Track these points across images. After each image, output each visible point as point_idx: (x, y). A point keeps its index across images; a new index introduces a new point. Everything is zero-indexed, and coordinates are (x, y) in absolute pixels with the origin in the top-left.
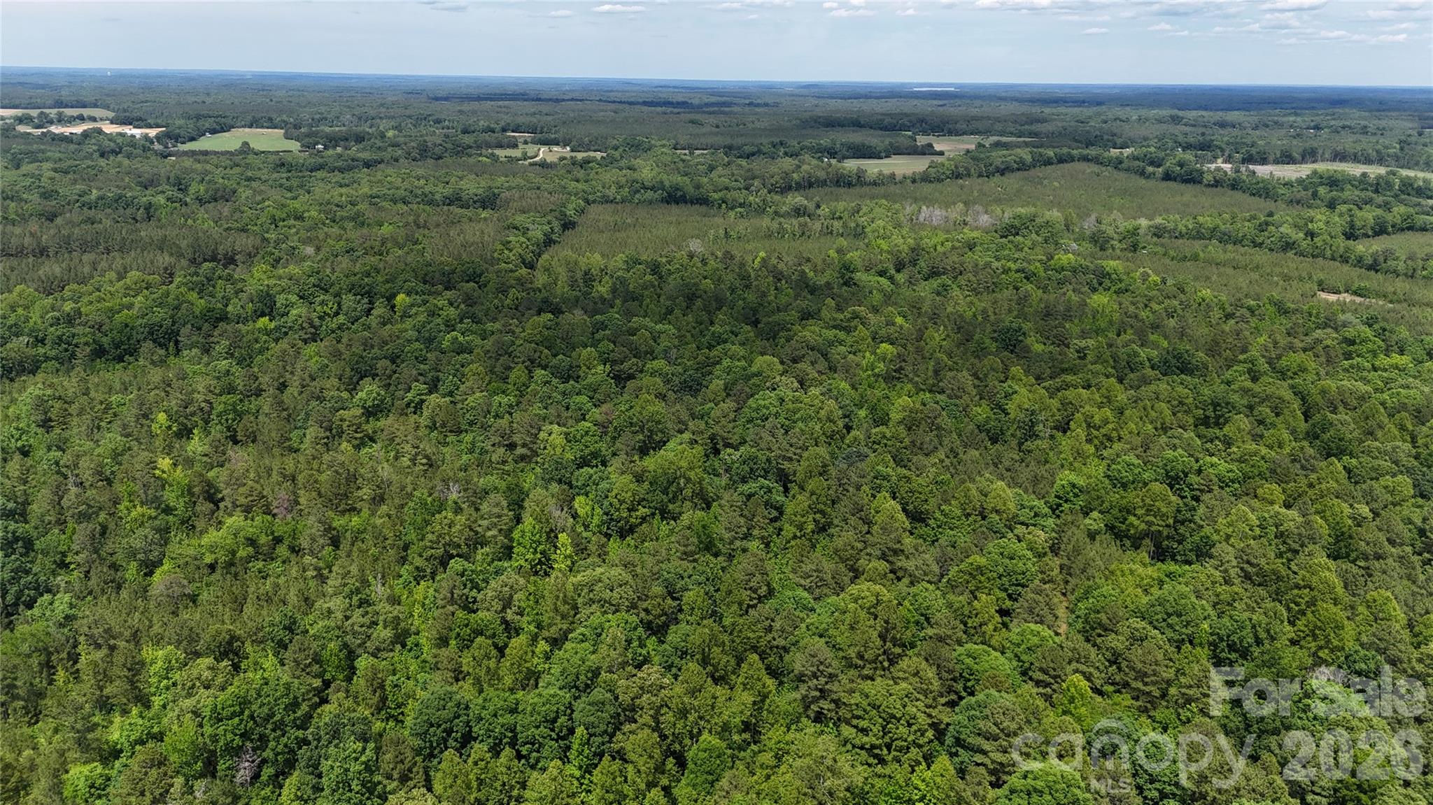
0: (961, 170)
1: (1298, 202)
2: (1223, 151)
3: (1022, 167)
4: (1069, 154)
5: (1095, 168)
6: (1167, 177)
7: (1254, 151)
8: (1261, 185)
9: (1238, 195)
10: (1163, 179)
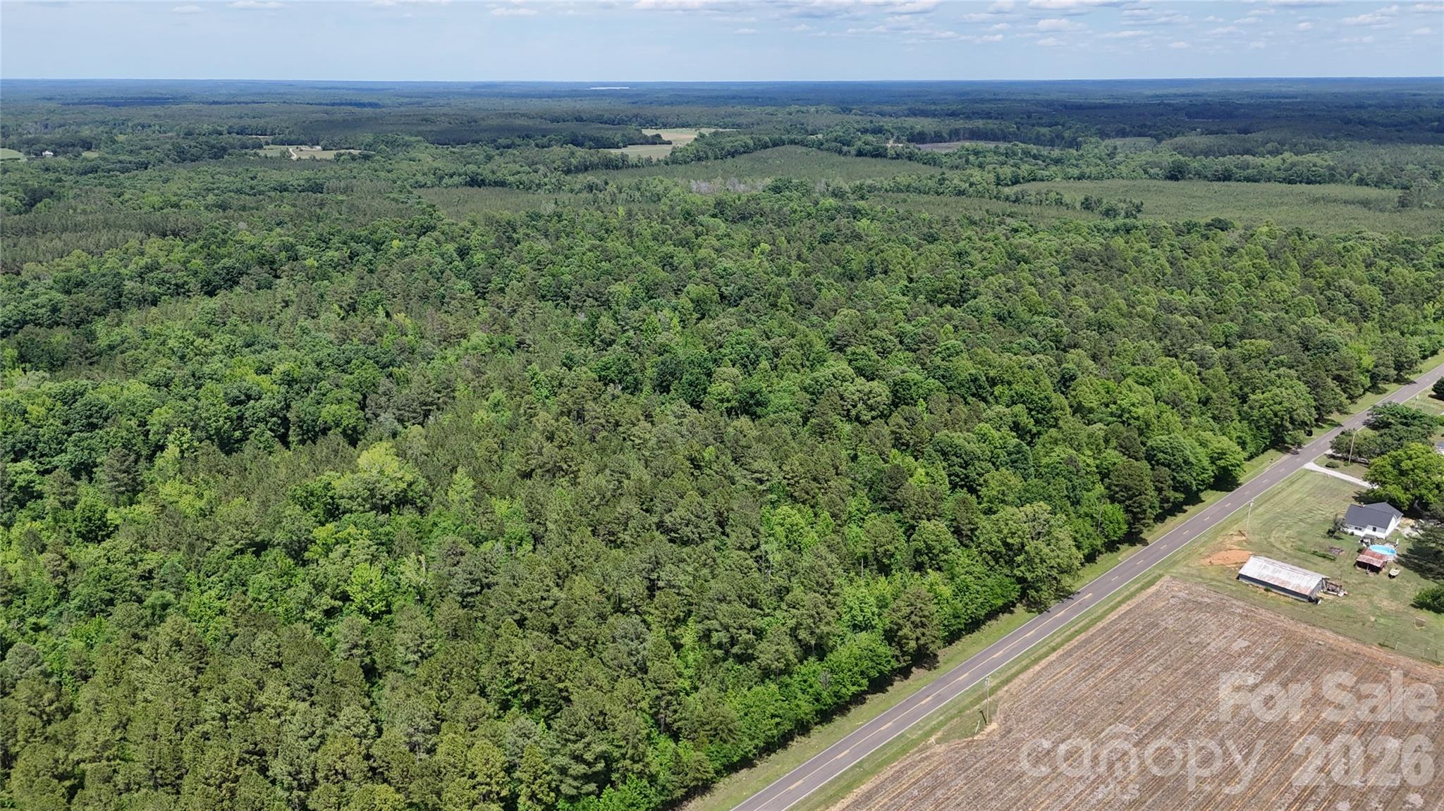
0: (701, 154)
1: (957, 167)
3: (747, 150)
4: (780, 139)
5: (804, 149)
6: (860, 154)
7: (915, 133)
8: (930, 156)
9: (915, 165)
10: (857, 155)
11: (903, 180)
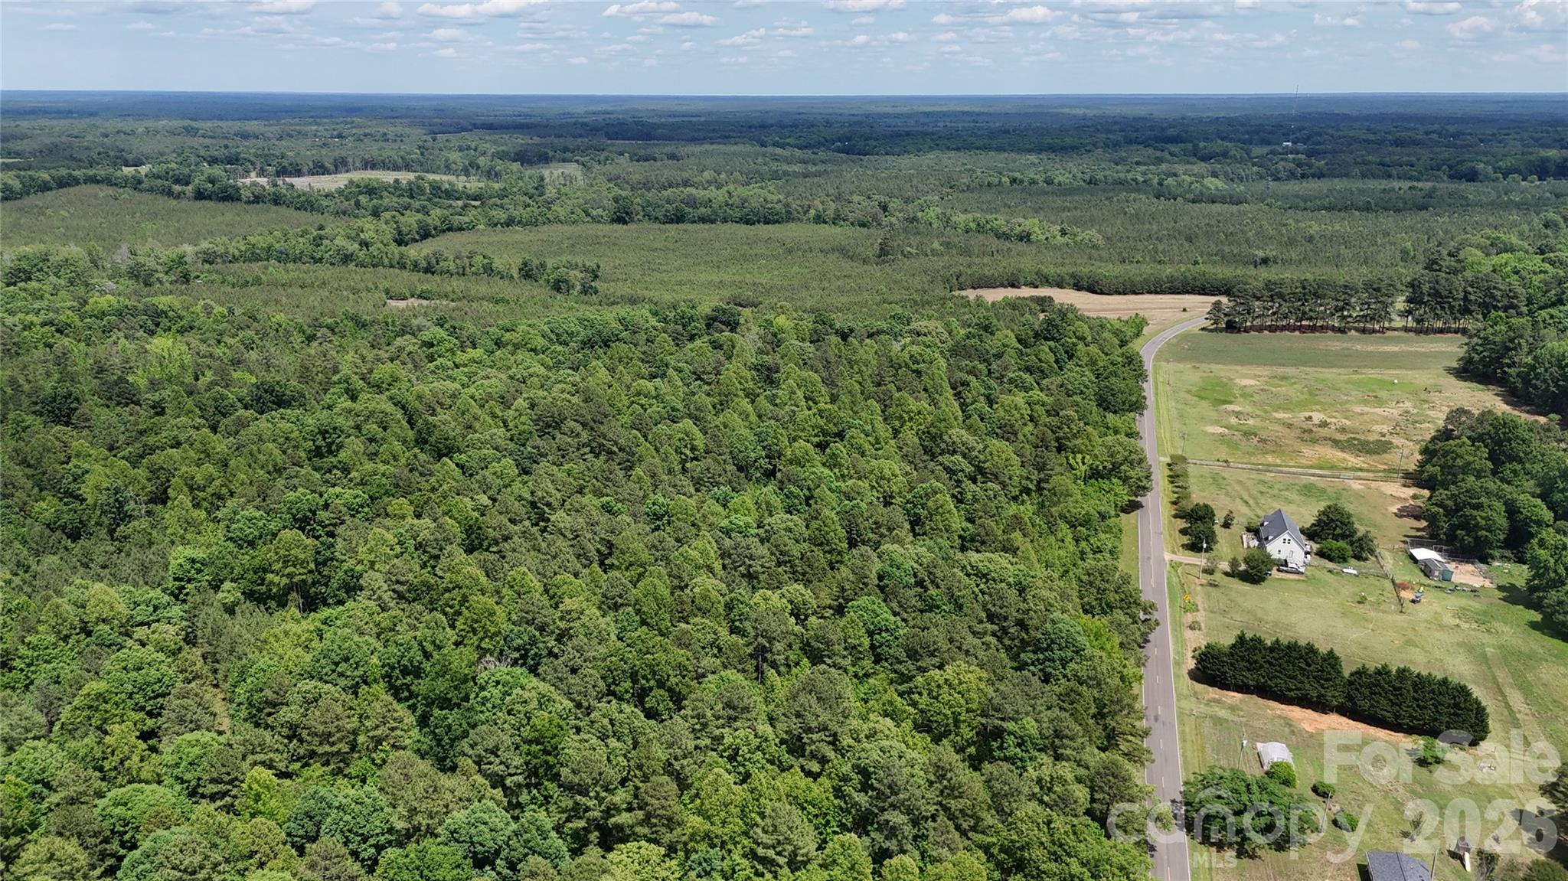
1: (344, 213)
2: (253, 164)
3: (11, 195)
4: (70, 175)
5: (110, 191)
6: (200, 195)
7: (285, 163)
8: (303, 198)
9: (283, 211)
10: (196, 198)
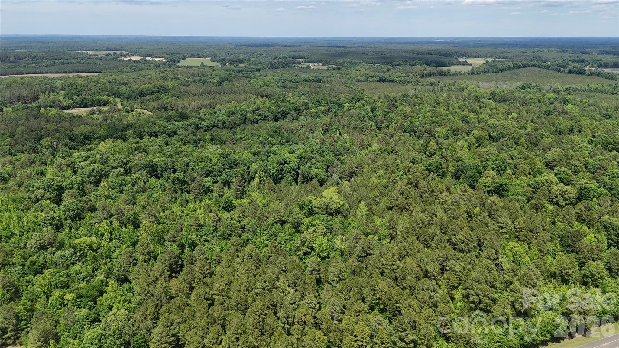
0: (486, 70)
2: (589, 63)
3: (509, 69)
4: (528, 64)
5: (539, 69)
6: (570, 72)
7: (602, 63)
8: (610, 75)
9: (600, 79)
10: (568, 73)
11: (593, 86)
